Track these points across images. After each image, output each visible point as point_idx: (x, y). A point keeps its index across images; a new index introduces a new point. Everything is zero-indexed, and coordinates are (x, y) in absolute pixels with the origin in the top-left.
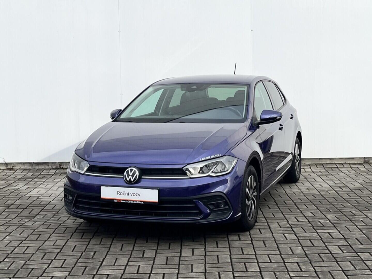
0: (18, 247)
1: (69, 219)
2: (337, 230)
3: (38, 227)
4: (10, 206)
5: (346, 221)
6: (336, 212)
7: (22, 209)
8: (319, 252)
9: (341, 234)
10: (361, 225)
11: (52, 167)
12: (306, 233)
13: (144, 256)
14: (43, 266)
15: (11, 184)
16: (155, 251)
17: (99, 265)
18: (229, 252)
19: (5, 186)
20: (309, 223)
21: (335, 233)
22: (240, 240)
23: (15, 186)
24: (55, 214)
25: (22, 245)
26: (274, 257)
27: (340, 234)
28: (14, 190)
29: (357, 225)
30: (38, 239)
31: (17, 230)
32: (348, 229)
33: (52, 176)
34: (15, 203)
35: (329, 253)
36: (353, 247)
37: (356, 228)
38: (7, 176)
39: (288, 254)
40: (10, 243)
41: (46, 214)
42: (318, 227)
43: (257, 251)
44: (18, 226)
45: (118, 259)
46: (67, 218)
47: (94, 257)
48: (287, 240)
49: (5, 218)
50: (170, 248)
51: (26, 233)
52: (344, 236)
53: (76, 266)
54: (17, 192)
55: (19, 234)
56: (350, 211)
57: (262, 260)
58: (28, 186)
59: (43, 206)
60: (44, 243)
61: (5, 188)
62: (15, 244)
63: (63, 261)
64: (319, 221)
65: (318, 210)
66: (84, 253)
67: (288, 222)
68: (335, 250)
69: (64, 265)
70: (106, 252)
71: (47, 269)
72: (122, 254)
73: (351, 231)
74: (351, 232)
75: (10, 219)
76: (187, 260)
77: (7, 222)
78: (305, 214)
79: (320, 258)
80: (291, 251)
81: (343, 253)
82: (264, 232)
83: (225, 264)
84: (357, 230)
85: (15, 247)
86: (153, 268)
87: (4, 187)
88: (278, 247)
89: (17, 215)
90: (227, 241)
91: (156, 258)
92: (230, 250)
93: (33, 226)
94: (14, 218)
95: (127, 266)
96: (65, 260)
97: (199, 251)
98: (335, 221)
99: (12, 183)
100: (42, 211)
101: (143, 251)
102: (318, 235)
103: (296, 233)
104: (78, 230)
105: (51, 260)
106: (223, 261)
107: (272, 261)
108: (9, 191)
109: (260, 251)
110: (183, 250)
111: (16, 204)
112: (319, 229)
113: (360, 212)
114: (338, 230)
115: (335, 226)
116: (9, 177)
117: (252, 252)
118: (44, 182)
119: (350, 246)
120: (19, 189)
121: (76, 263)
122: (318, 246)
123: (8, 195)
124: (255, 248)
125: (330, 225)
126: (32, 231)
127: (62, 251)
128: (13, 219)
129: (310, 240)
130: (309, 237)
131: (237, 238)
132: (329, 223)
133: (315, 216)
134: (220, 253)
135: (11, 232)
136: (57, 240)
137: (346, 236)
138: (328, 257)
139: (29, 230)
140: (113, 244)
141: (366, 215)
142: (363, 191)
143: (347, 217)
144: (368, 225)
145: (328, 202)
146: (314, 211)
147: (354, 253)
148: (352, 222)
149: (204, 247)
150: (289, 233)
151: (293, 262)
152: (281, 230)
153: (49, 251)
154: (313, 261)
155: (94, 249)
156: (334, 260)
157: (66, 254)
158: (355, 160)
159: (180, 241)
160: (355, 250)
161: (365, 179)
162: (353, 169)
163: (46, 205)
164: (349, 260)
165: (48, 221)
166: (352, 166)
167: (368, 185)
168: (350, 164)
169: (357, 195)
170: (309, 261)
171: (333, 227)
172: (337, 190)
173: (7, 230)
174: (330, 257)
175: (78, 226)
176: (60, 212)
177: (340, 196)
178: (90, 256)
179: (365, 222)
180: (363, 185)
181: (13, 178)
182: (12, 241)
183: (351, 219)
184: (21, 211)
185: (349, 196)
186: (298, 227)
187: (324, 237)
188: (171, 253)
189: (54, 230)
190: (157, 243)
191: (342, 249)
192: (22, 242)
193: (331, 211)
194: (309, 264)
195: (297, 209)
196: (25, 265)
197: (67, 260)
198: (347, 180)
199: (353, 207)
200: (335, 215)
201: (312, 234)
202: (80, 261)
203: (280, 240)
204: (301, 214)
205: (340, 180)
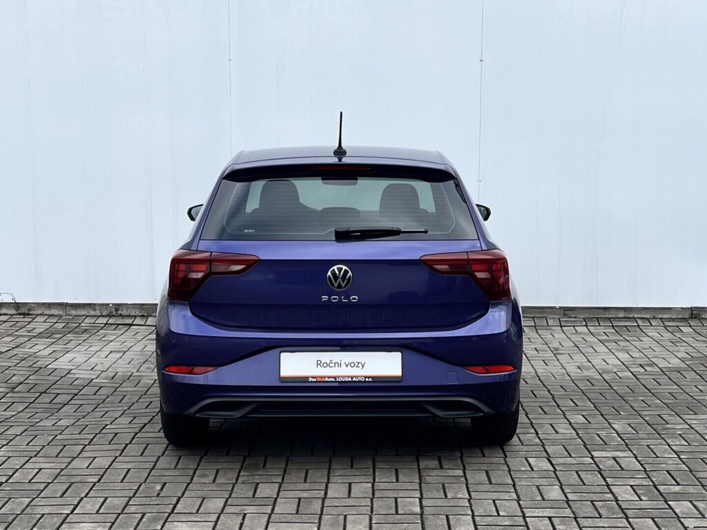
0: (20, 470)
1: (123, 416)
2: (631, 454)
3: (64, 431)
4: (17, 386)
5: (650, 436)
6: (631, 417)
7: (39, 394)
8: (594, 497)
9: (638, 460)
10: (678, 444)
11: (101, 313)
12: (571, 457)
13: (256, 496)
14: (62, 510)
15: (22, 344)
16: (277, 485)
17: (169, 511)
18: (418, 492)
19: (11, 348)
20: (578, 437)
21: (626, 459)
22: (441, 468)
23: (29, 347)
24: (99, 405)
25: (28, 466)
26: (504, 506)
27: (636, 461)
28: (26, 356)
29: (670, 443)
30: (60, 455)
31: (23, 434)
32: (652, 451)
33: (101, 329)
34: (27, 380)
35: (613, 499)
36: (661, 488)
37: (666, 450)
38: (18, 328)
39: (533, 499)
40: (8, 461)
41: (82, 405)
42: (596, 446)
43: (473, 491)
44: (27, 427)
45: (205, 499)
46: (120, 414)
47: (161, 495)
48: (533, 470)
49: (5, 411)
50: (308, 481)
51: (40, 441)
52: (645, 466)
53: (124, 512)
54: (33, 358)
55: (25, 444)
56: (659, 415)
57: (482, 511)
58: (54, 349)
59: (76, 387)
60: (70, 463)
61: (11, 351)
62: (16, 463)
63: (102, 500)
64: (597, 434)
65: (597, 411)
66: (143, 484)
67: (537, 433)
68: (625, 494)
69: (104, 509)
70: (185, 485)
71: (70, 515)
72: (215, 489)
73: (658, 455)
74: (658, 457)
75: (14, 413)
76: (338, 506)
77: (7, 419)
78: (571, 419)
79: (594, 510)
80: (539, 494)
81: (641, 500)
83: (410, 516)
84: (670, 454)
85: (15, 470)
86: (271, 521)
87: (10, 350)
88: (514, 485)
89: (29, 404)
90: (417, 470)
91: (278, 499)
92: (420, 487)
93: (54, 428)
94: (20, 411)
95: (222, 515)
96: (106, 498)
97: (362, 488)
98: (628, 434)
99: (25, 342)
100: (74, 398)
101: (255, 484)
102: (593, 462)
103: (552, 456)
104: (137, 438)
105: (79, 498)
106: (405, 510)
107: (501, 513)
108: (18, 356)
109: (478, 492)
110: (331, 484)
111: (28, 382)
112: (597, 449)
113: (678, 418)
114: (634, 452)
115: (627, 445)
116: (21, 330)
117: (464, 494)
118: (85, 340)
119: (655, 486)
120: (36, 353)
121: (127, 505)
122: (593, 485)
123: (15, 366)
124: (469, 485)
125: (618, 441)
126: (51, 438)
127: (101, 481)
128: (19, 412)
129: (577, 472)
130: (576, 465)
131: (435, 463)
132: (616, 438)
133: (590, 423)
134: (401, 494)
135: (11, 439)
136: (95, 458)
137: (647, 465)
138: (610, 508)
139: (46, 435)
140: (199, 468)
141: (689, 423)
142: (685, 375)
143: (652, 426)
144: (691, 444)
145: (616, 395)
146: (588, 412)
147: (662, 501)
148: (660, 438)
149: (372, 481)
150: (538, 456)
151: (540, 515)
152: (522, 449)
153: (79, 479)
154: (581, 516)
155: (163, 478)
156: (622, 515)
157: (108, 486)
158: (673, 312)
159: (327, 467)
160: (664, 494)
161: (691, 350)
162: (669, 329)
163: (82, 387)
164: (650, 515)
165: (83, 418)
166: (667, 324)
167: (696, 362)
168: (663, 320)
169: (673, 383)
170: (573, 516)
171: (624, 446)
172: (635, 372)
173: (5, 435)
174: (614, 508)
175: (137, 431)
176: (108, 401)
177: (641, 383)
178: (154, 492)
179: (686, 439)
180: (687, 363)
181: (29, 332)
182: (11, 458)
183: (659, 430)
184: (37, 396)
185: (657, 384)
186: (556, 445)
187: (606, 467)
188: (308, 491)
189: (92, 438)
190: (283, 469)
191: (638, 492)
192: (29, 460)
193: (622, 413)
194: (572, 521)
195: (557, 408)
196: (29, 507)
197: (109, 498)
198: (655, 351)
199: (665, 406)
200: (629, 423)
201: (582, 459)
202: (135, 501)
203: (519, 471)
204: (563, 419)
205: (642, 351)
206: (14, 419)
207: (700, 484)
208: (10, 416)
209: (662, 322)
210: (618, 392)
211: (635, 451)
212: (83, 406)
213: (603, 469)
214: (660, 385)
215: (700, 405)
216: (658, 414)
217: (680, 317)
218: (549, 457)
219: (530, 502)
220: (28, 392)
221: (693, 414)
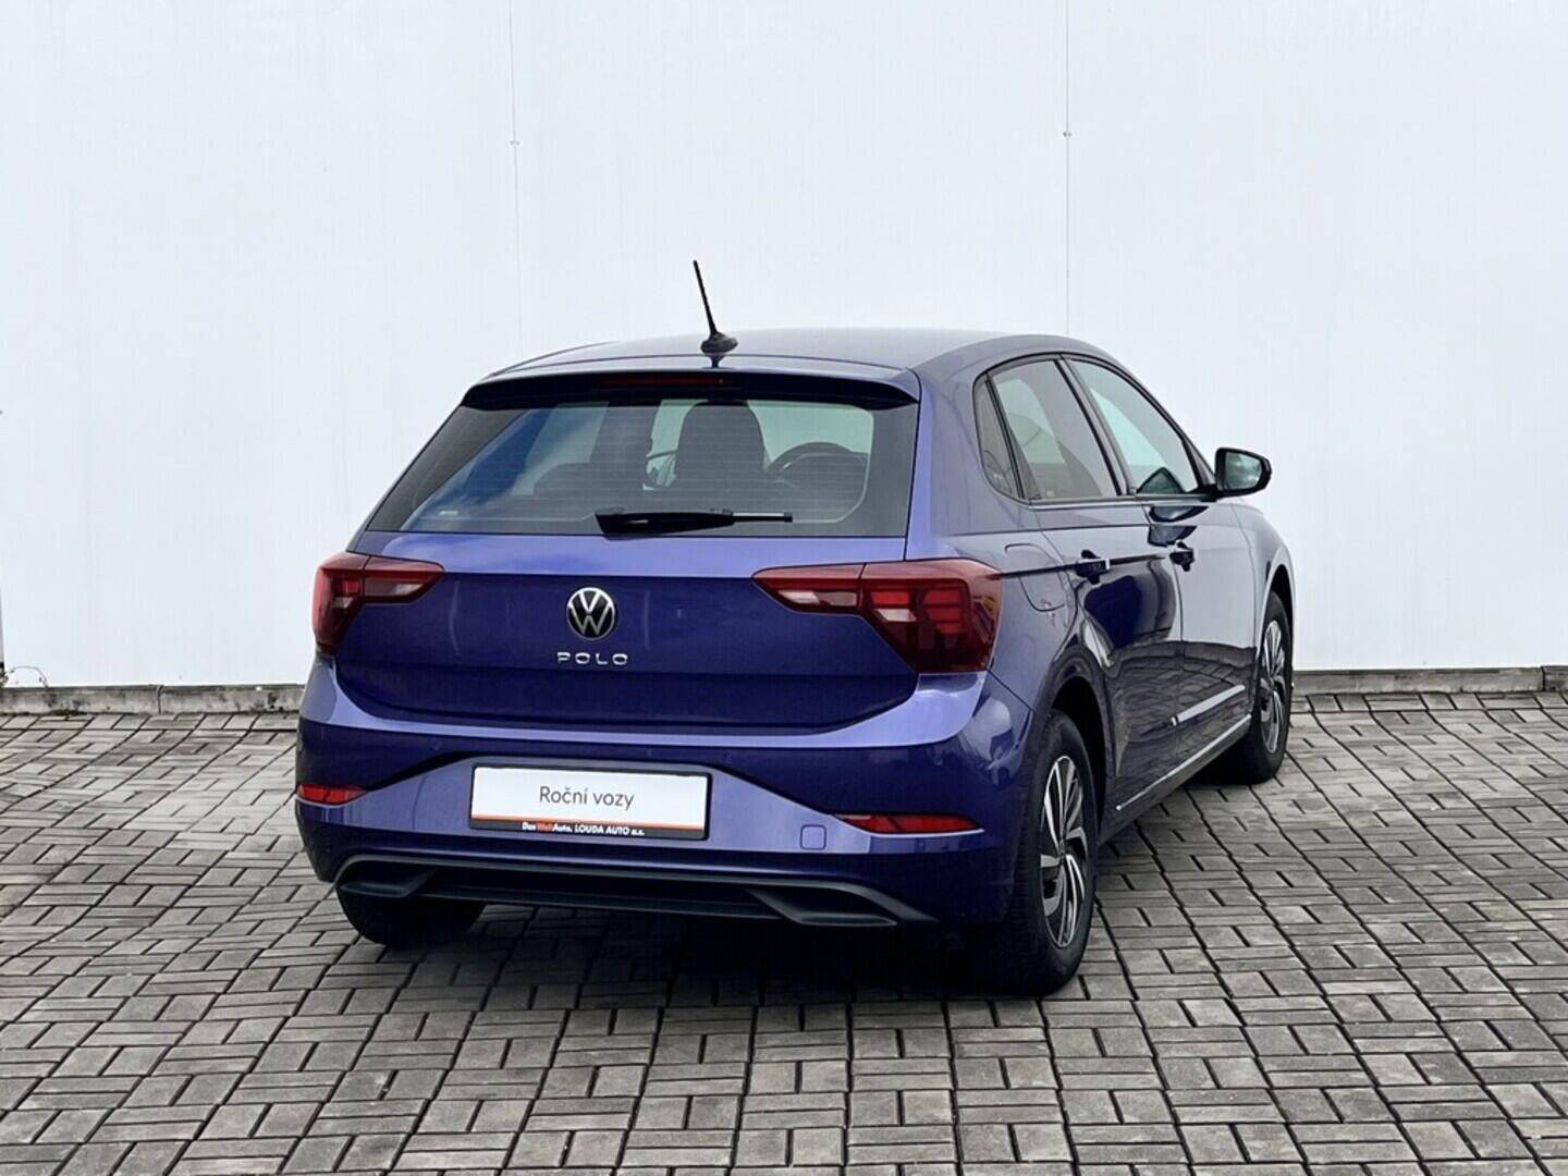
0: (78, 1050)
1: (296, 930)
2: (1409, 986)
3: (167, 965)
4: (58, 873)
5: (1451, 946)
6: (1408, 907)
7: (108, 886)
8: (1327, 1079)
9: (1422, 1000)
10: (1510, 962)
11: (238, 706)
12: (1278, 995)
13: (595, 1094)
14: (176, 1132)
15: (65, 778)
16: (640, 1070)
17: (407, 1129)
18: (948, 1078)
19: (41, 788)
20: (1292, 953)
21: (1397, 998)
22: (996, 1025)
23: (79, 786)
24: (242, 907)
25: (94, 1041)
26: (1134, 1102)
27: (1419, 1001)
28: (75, 805)
29: (1494, 962)
30: (164, 1017)
31: (80, 973)
32: (1454, 979)
33: (239, 742)
34: (80, 857)
35: (1368, 1082)
36: (1472, 1057)
37: (1484, 976)
38: (54, 745)
39: (1197, 1087)
40: (49, 1031)
41: (204, 908)
42: (1332, 972)
43: (1065, 1074)
44: (86, 959)
45: (485, 1104)
46: (289, 927)
47: (388, 1096)
48: (1194, 1025)
49: (35, 924)
50: (706, 1059)
51: (116, 988)
52: (1438, 1011)
53: (310, 1133)
54: (91, 810)
55: (87, 993)
56: (1469, 903)
57: (1085, 1114)
58: (138, 788)
59: (190, 871)
60: (185, 1034)
61: (40, 795)
62: (68, 1034)
63: (260, 1109)
64: (1335, 946)
65: (1335, 897)
66: (348, 1074)
67: (1204, 947)
68: (1394, 1071)
69: (265, 1129)
70: (441, 1073)
71: (194, 1143)
72: (505, 1081)
73: (1466, 987)
74: (1466, 992)
75: (57, 929)
76: (773, 1112)
77: (41, 942)
78: (1278, 914)
79: (1328, 1106)
80: (1209, 1076)
81: (1429, 1083)
82: (1100, 990)
83: (931, 1128)
84: (1494, 984)
85: (67, 1050)
86: (629, 1145)
87: (39, 792)
88: (1155, 1059)
89: (87, 908)
90: (944, 1031)
91: (643, 1099)
92: (952, 1066)
93: (145, 959)
94: (69, 923)
95: (522, 1135)
96: (269, 1106)
97: (824, 1071)
98: (1402, 944)
99: (70, 775)
100: (187, 894)
101: (591, 1069)
102: (1326, 1006)
103: (1236, 994)
104: (329, 976)
105: (212, 1107)
106: (921, 1116)
107: (1127, 1118)
108: (59, 805)
109: (1078, 1074)
110: (758, 1065)
111: (83, 861)
112: (1333, 978)
113: (1510, 905)
114: (1415, 982)
115: (1399, 968)
116: (61, 748)
117: (1045, 1079)
118: (203, 768)
119: (1459, 1054)
120: (97, 797)
121: (315, 1118)
122: (1326, 1055)
123: (52, 826)
124: (1056, 1061)
125: (1379, 961)
126: (141, 980)
127: (257, 1069)
128: (68, 927)
129: (1290, 1027)
130: (1289, 1014)
131: (981, 1016)
132: (1377, 954)
133: (1319, 922)
134: (911, 1082)
135: (54, 984)
136: (240, 1020)
137: (1443, 1009)
138: (1362, 1101)
139: (130, 975)
140: (468, 1037)
141: (1534, 918)
142: (1527, 815)
143: (1454, 925)
144: (1539, 962)
145: (1377, 860)
146: (1316, 900)
147: (1474, 1084)
148: (1472, 951)
149: (846, 1056)
150: (1207, 995)
151: (1212, 1120)
152: (1172, 981)
153: (205, 1066)
154: (1298, 1120)
155: (391, 1060)
156: (1387, 1116)
157: (272, 1080)
158: (1503, 678)
159: (748, 1028)
160: (1478, 1070)
161: (1540, 759)
162: (1494, 717)
163: (203, 869)
164: (1449, 1115)
165: (208, 936)
166: (1489, 704)
167: (1552, 786)
168: (1481, 697)
169: (1501, 833)
170: (1283, 1120)
171: (1394, 970)
172: (1419, 810)
173: (39, 975)
174: (1370, 1102)
175: (331, 962)
176: (261, 899)
177: (1431, 834)
178: (372, 1089)
179: (1528, 952)
180: (1532, 789)
181: (78, 752)
182: (57, 1025)
183: (1469, 935)
184: (104, 892)
185: (1467, 836)
186: (1246, 971)
187: (1354, 1016)
188: (706, 1082)
189: (230, 978)
190: (651, 1036)
191: (1422, 1067)
192: (96, 1028)
193: (1389, 900)
194: (1281, 1131)
195: (1247, 891)
196: (102, 1128)
197: (275, 1106)
198: (1463, 765)
199: (1483, 882)
200: (1404, 920)
201: (1301, 999)
202: (330, 1110)
203: (1165, 1027)
204: (1260, 914)
205: (1434, 765)
206: (58, 941)
207: (1556, 1048)
208: (48, 936)
209: (1479, 700)
210: (1382, 855)
211: (1416, 979)
212: (206, 910)
213: (1346, 1020)
214: (1473, 837)
215: (1560, 878)
216: (1467, 899)
217: (1517, 688)
218: (1231, 997)
219: (1192, 1093)
220: (84, 882)
221: (1543, 899)
